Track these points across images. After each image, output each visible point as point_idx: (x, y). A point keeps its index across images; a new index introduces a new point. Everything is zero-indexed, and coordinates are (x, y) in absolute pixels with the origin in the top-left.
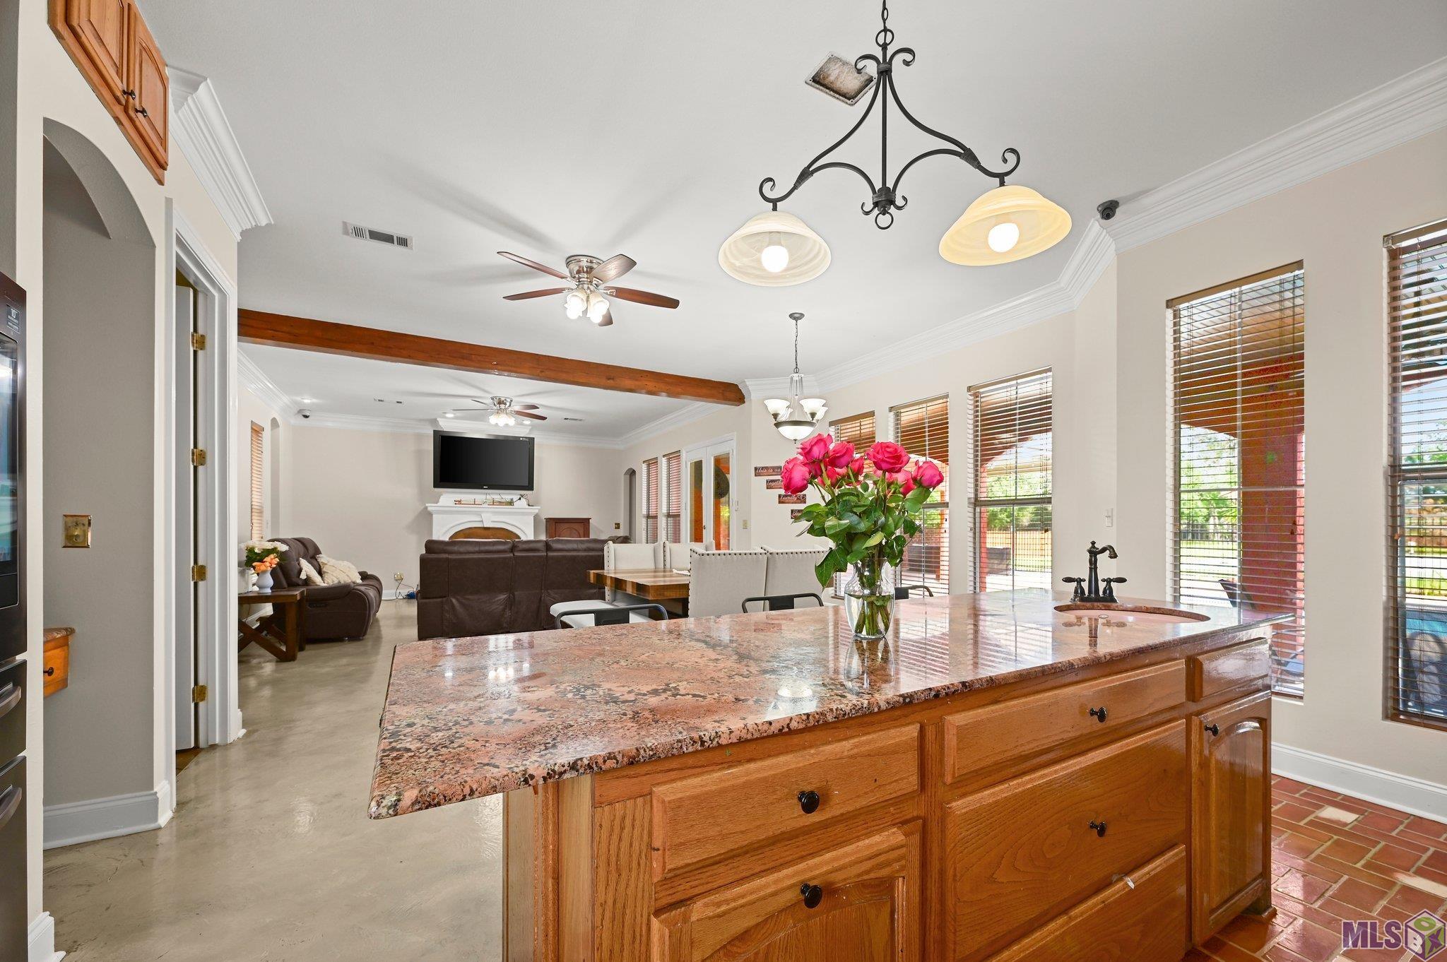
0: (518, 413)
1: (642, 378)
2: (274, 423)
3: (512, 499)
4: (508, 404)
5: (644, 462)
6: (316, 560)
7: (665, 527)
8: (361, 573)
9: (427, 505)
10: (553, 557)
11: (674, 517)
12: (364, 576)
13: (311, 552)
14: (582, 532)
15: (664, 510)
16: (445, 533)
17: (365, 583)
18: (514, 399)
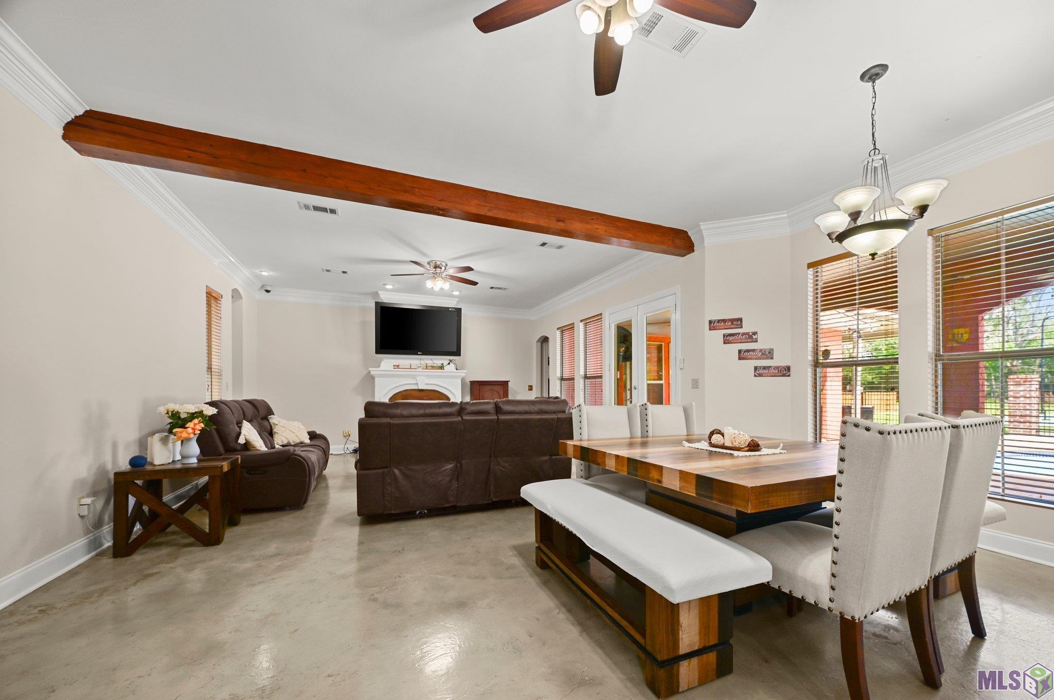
0: (453, 278)
1: (593, 222)
2: (236, 294)
3: (443, 364)
4: (443, 268)
5: (558, 329)
6: (268, 420)
7: (583, 388)
8: (309, 433)
9: (370, 369)
10: (504, 421)
11: (593, 379)
12: (313, 436)
13: (263, 412)
14: (501, 393)
15: (582, 373)
16: (385, 395)
17: (313, 443)
18: (450, 264)
